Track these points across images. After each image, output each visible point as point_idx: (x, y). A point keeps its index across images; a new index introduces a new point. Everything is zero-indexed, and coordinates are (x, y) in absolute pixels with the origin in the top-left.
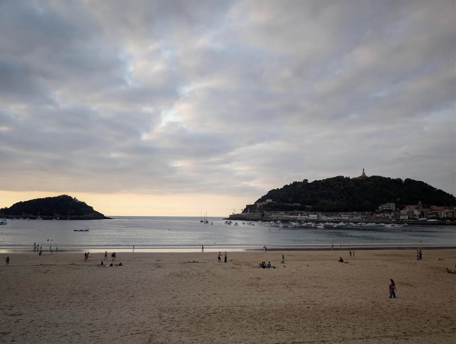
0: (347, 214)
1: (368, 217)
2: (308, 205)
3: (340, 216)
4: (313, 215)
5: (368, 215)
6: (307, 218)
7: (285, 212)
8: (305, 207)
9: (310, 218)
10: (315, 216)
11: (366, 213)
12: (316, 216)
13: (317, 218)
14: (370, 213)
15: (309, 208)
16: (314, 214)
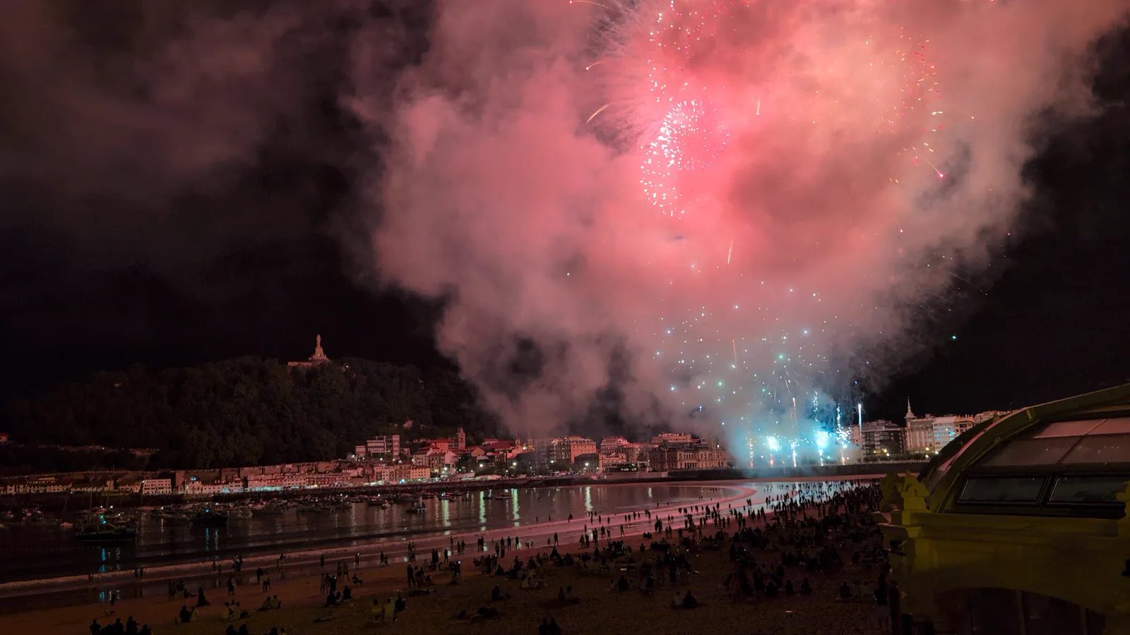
0: (267, 472)
1: (325, 478)
2: (141, 446)
3: (245, 482)
4: (157, 482)
5: (325, 473)
6: (138, 491)
7: (55, 477)
8: (133, 456)
9: (147, 491)
10: (164, 483)
11: (322, 466)
12: (166, 483)
13: (168, 490)
14: (333, 465)
15: (142, 459)
16: (161, 477)
